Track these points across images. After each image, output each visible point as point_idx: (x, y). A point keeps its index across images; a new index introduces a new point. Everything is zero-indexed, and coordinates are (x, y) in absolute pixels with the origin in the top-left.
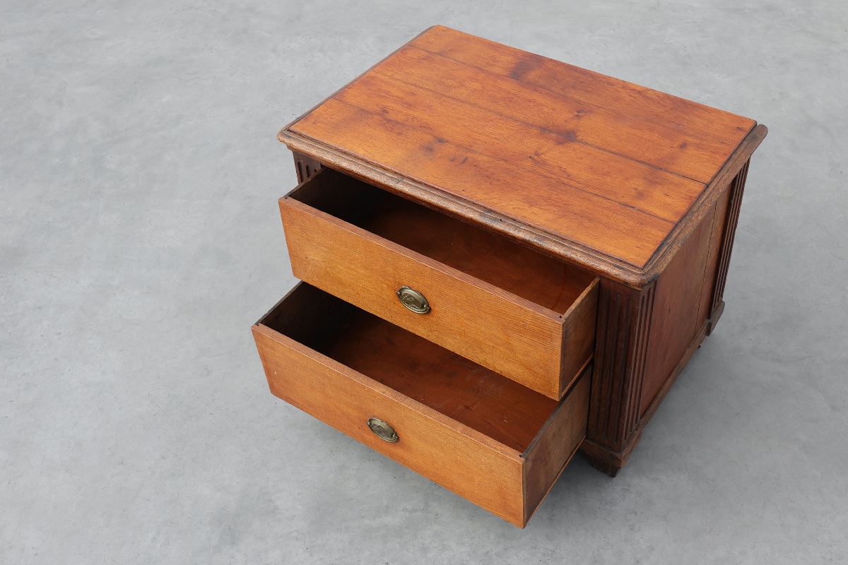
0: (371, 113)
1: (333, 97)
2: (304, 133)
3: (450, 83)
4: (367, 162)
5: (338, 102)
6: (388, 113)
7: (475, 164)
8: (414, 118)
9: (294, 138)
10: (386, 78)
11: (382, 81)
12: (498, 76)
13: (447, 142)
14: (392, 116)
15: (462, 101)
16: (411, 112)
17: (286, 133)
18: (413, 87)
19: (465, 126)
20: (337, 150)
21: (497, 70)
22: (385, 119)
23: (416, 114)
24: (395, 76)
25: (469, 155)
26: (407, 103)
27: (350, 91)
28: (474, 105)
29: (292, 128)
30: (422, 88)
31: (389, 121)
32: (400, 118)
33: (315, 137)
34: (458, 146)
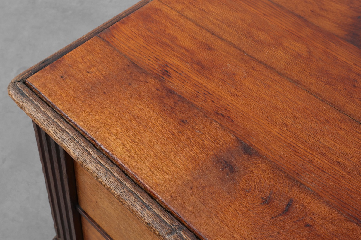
0: (146, 73)
1: (98, 33)
2: (44, 93)
3: (261, 36)
4: (125, 173)
5: (103, 43)
6: (169, 76)
7: (307, 220)
8: (207, 93)
9: (28, 100)
10: (173, 14)
11: (168, 17)
12: (330, 36)
13: (258, 154)
14: (175, 84)
15: (279, 74)
16: (204, 82)
17: (20, 86)
18: (209, 35)
19: (286, 125)
20: (83, 136)
21: (327, 25)
22: (165, 88)
23: (211, 86)
24: (185, 13)
25: (296, 195)
26: (199, 63)
27: (123, 28)
28: (297, 83)
29: (30, 80)
30: (221, 38)
31: (170, 92)
32: (186, 90)
33: (59, 106)
34: (276, 168)
